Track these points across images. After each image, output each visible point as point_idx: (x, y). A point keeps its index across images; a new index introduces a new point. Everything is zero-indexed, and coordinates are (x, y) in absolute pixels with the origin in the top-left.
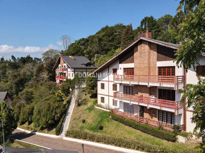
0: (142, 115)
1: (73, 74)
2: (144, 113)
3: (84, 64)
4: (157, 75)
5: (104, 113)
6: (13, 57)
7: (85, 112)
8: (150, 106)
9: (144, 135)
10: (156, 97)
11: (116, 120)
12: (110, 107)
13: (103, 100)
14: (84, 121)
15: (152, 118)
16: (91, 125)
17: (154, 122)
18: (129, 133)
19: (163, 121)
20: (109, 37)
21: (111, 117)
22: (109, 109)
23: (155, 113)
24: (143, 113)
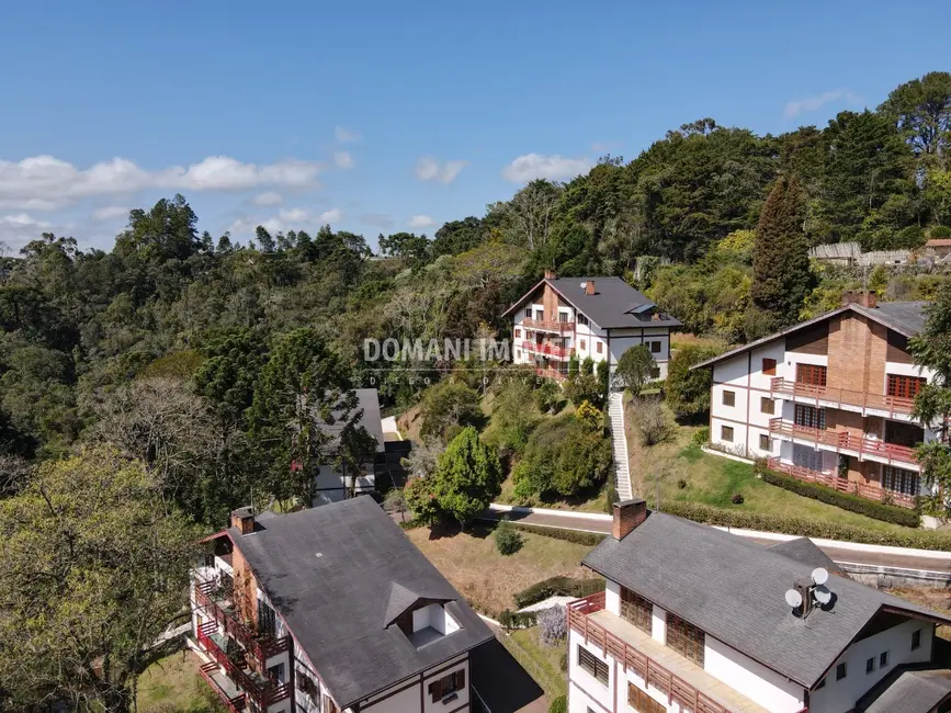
0: (844, 474)
1: (600, 345)
2: (850, 472)
3: (635, 314)
4: (885, 393)
5: (737, 467)
6: (262, 233)
7: (677, 462)
8: (865, 457)
9: (849, 515)
10: (879, 437)
11: (774, 484)
12: (751, 453)
13: (727, 433)
14: (683, 485)
15: (868, 482)
16: (707, 493)
17: (874, 491)
18: (813, 510)
19: (893, 488)
20: (693, 189)
21: (759, 476)
22: (747, 457)
23: (876, 472)
24: (847, 470)
